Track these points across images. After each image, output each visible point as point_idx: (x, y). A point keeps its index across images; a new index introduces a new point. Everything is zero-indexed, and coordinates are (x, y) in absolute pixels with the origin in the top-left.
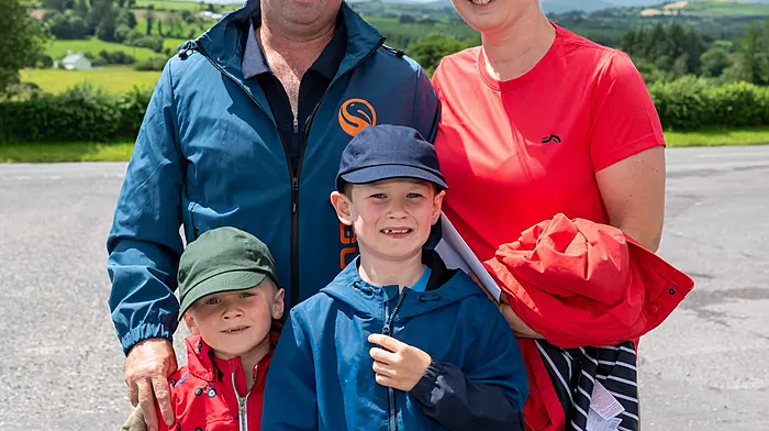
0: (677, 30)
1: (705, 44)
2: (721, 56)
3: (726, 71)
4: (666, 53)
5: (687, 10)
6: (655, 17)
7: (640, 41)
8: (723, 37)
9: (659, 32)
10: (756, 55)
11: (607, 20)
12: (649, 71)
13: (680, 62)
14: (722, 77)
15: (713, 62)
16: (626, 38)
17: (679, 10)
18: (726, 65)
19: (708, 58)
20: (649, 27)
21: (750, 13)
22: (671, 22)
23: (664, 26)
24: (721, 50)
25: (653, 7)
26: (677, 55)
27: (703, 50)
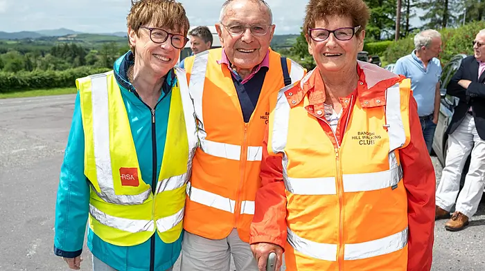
0: (74, 46)
1: (86, 52)
2: (93, 57)
3: (96, 63)
4: (70, 55)
5: (78, 38)
6: (64, 41)
7: (58, 51)
8: (93, 49)
9: (66, 47)
10: (108, 56)
11: (42, 42)
12: (63, 63)
13: (77, 60)
14: (94, 65)
15: (90, 59)
16: (52, 49)
17: (74, 38)
18: (96, 60)
19: (88, 58)
20: (62, 45)
21: (102, 39)
22: (71, 43)
23: (68, 44)
24: (93, 54)
25: (63, 37)
26: (75, 56)
27: (86, 54)
